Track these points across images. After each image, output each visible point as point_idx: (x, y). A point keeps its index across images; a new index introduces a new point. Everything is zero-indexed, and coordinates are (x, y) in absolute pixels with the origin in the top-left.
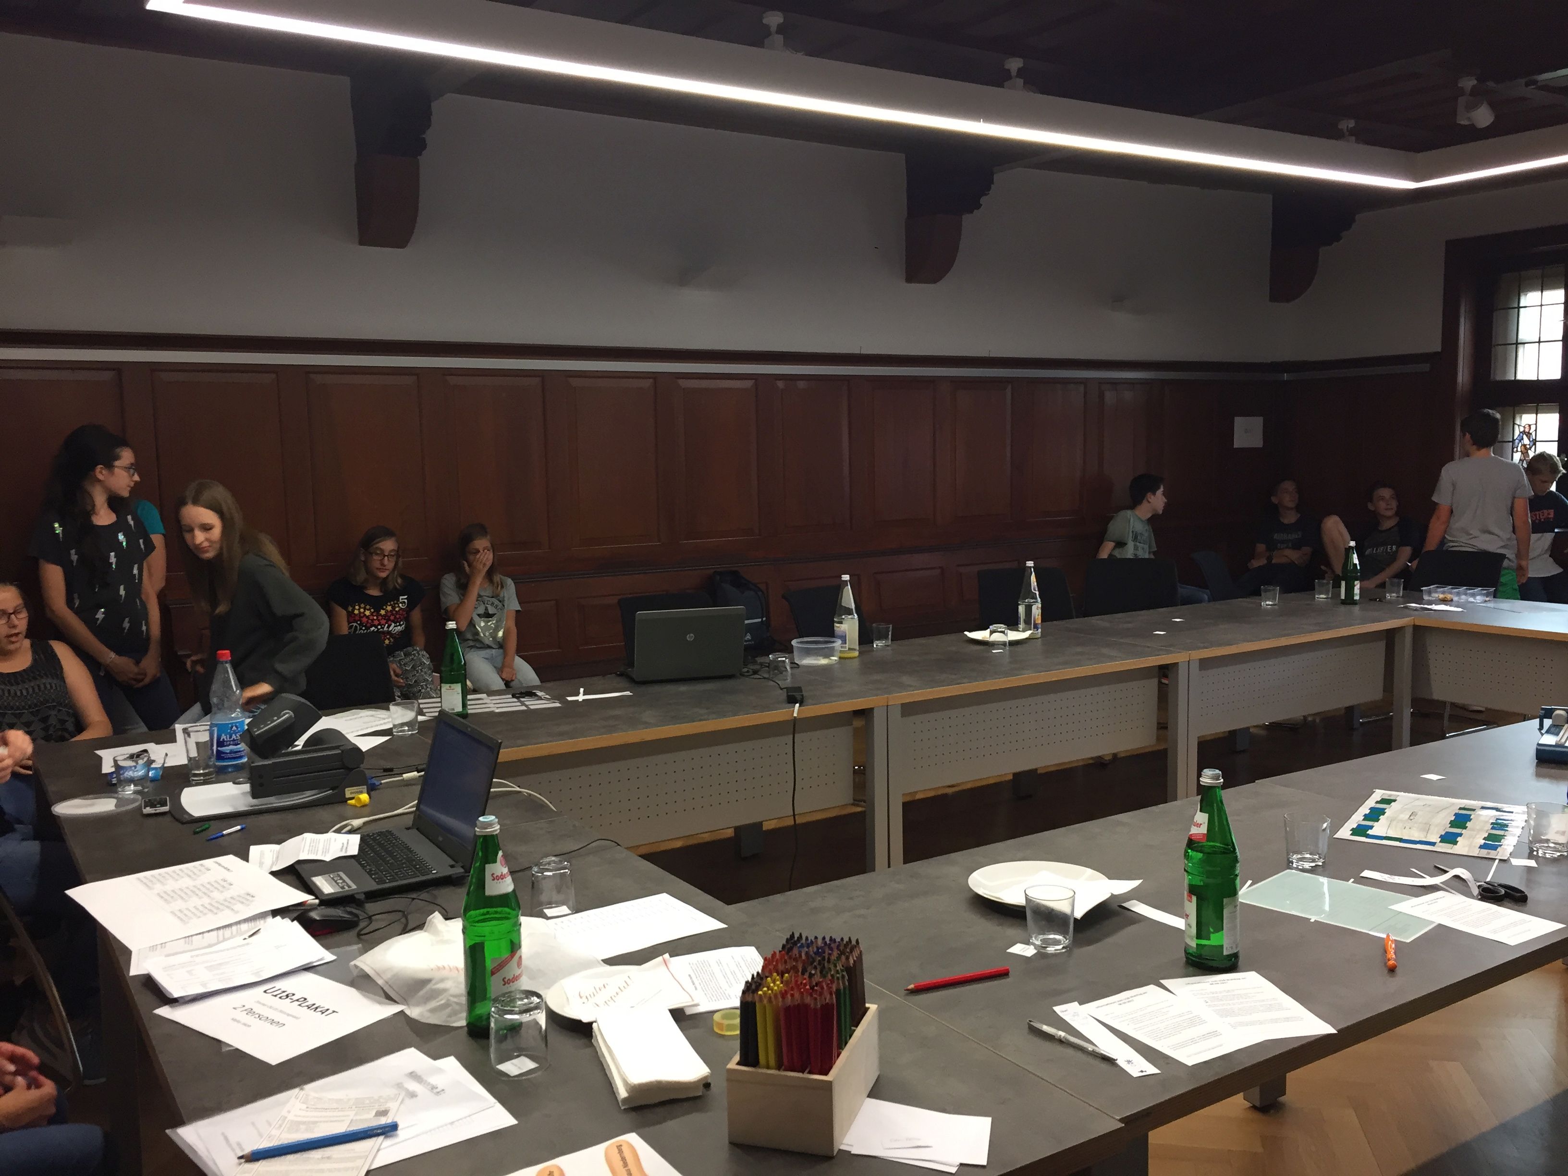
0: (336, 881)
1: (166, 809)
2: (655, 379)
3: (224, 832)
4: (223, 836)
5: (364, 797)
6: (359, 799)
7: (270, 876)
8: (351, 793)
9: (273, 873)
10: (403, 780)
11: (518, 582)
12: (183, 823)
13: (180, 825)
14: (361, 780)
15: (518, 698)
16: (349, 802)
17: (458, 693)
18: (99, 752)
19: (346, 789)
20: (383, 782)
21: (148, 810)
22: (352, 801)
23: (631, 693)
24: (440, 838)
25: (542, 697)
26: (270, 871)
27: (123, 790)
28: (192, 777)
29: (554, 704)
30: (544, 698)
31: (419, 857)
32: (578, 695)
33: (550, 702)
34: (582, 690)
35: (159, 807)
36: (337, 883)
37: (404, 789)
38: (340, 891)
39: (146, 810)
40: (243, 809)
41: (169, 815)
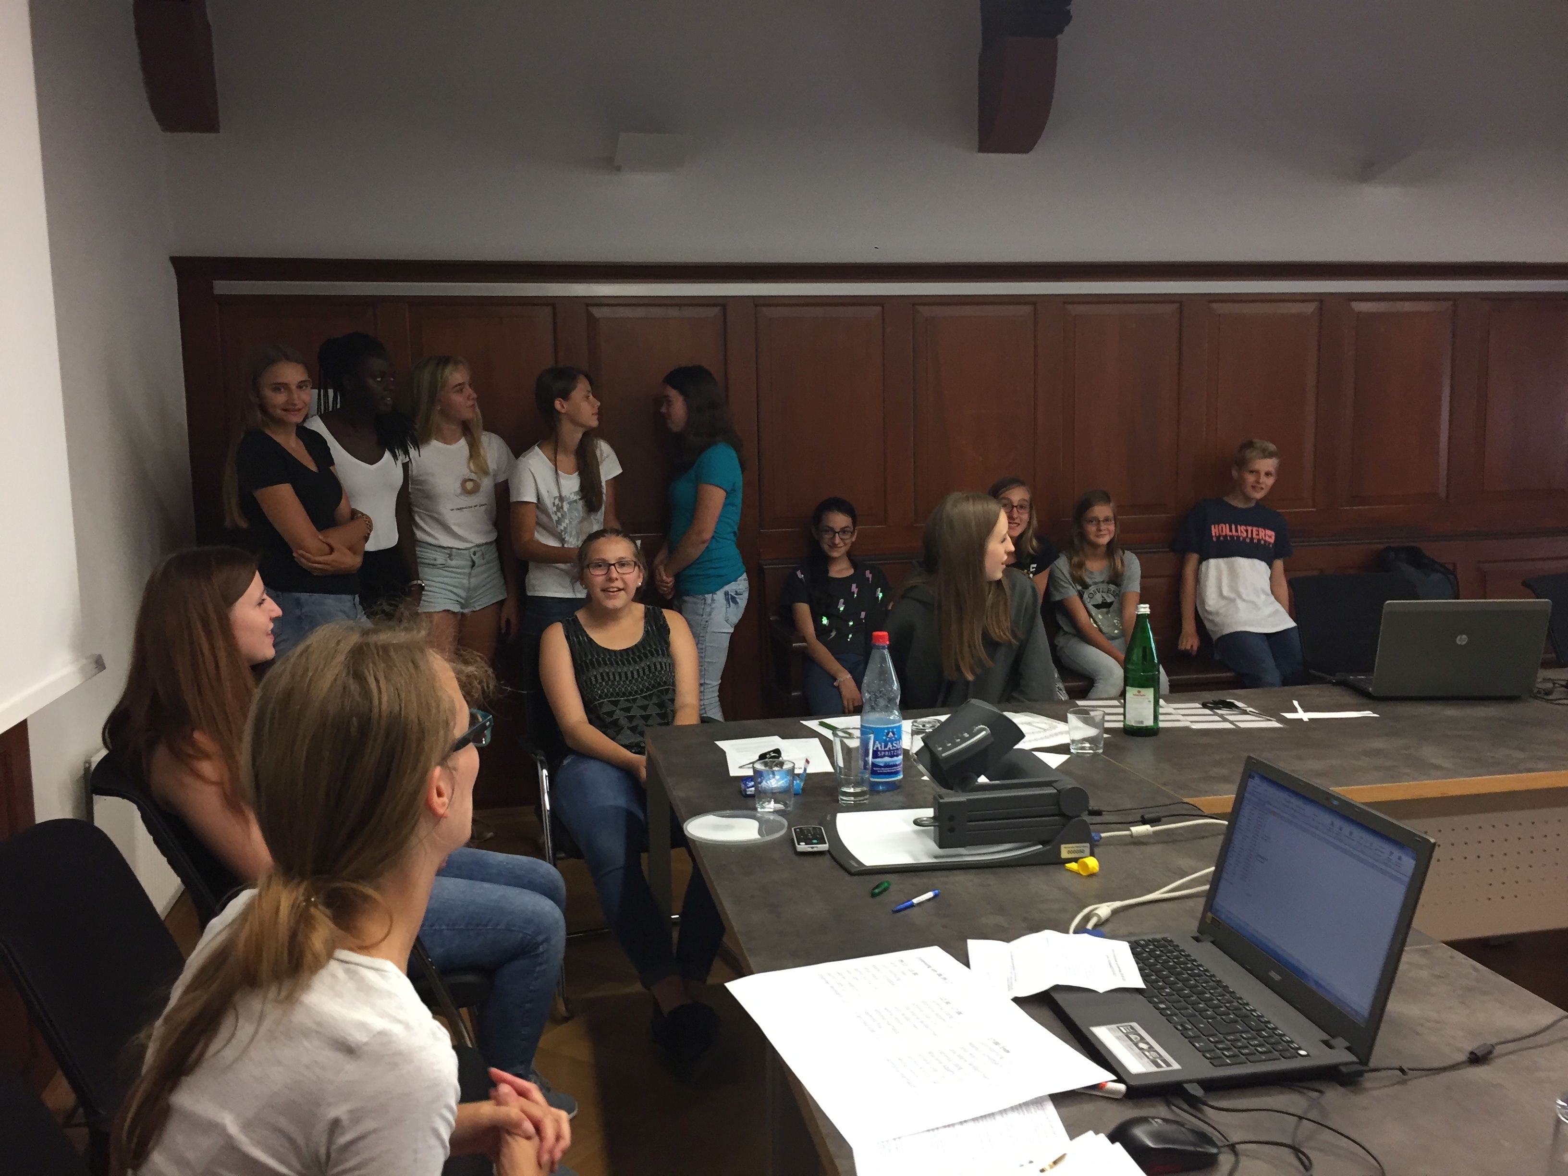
0: (1136, 1045)
1: (824, 847)
2: (1321, 301)
3: (915, 901)
4: (912, 905)
5: (1092, 863)
6: (1085, 866)
7: (1014, 1006)
8: (1069, 852)
9: (1016, 1000)
10: (1131, 836)
11: (1141, 553)
12: (850, 872)
13: (848, 878)
14: (1084, 835)
15: (1211, 709)
16: (1068, 865)
17: (1150, 701)
18: (721, 744)
19: (1063, 846)
20: (1103, 835)
21: (802, 847)
22: (1073, 866)
23: (1374, 713)
24: (1273, 974)
25: (1246, 710)
26: (1012, 997)
27: (763, 808)
28: (843, 796)
29: (1270, 722)
30: (1250, 711)
31: (1255, 1011)
32: (1295, 710)
33: (1262, 719)
34: (1296, 703)
35: (815, 841)
36: (1141, 1049)
37: (1134, 849)
38: (1154, 1069)
39: (799, 844)
40: (926, 860)
41: (828, 856)
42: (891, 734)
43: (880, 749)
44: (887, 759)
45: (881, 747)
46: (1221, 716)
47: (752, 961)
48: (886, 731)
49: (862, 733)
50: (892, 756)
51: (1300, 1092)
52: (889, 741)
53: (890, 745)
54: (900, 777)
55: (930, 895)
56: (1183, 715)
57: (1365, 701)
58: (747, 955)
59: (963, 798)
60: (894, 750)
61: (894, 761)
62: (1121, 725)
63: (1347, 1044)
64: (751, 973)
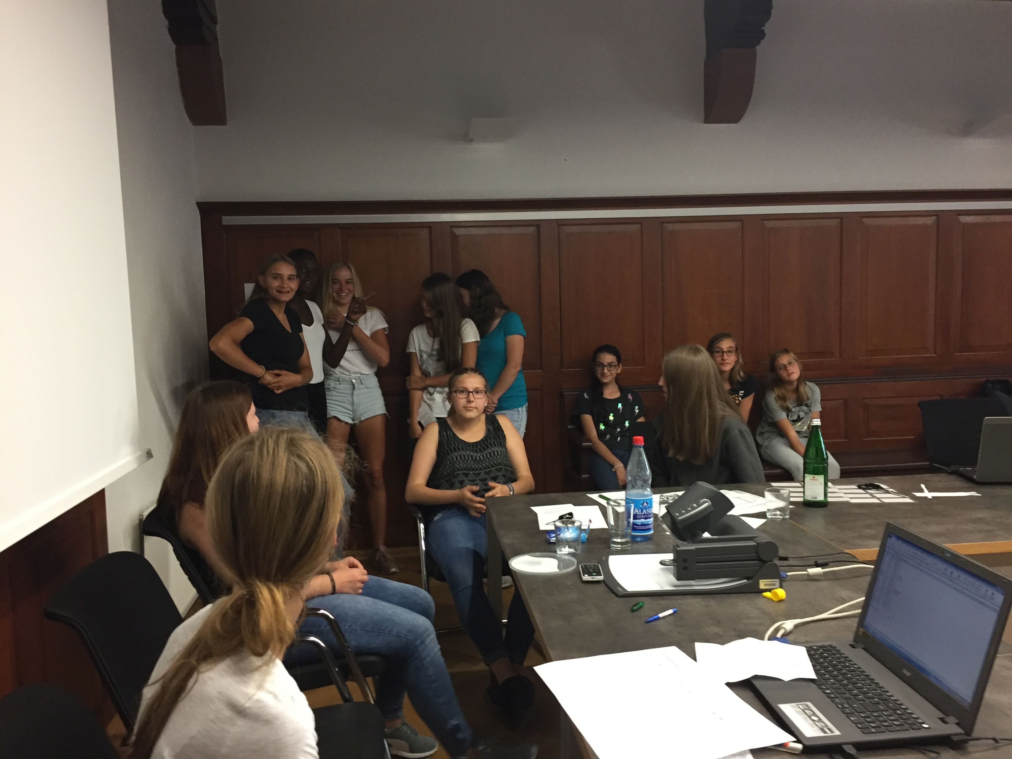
0: (810, 717)
1: (601, 578)
3: (661, 615)
4: (659, 618)
5: (781, 593)
6: (776, 595)
7: (728, 688)
8: (765, 585)
9: (729, 685)
10: (808, 575)
12: (617, 595)
13: (616, 599)
14: (774, 574)
15: (863, 489)
16: (764, 594)
17: (821, 484)
18: (535, 509)
19: (761, 581)
20: (789, 574)
21: (586, 578)
22: (767, 594)
23: (978, 493)
24: (905, 671)
25: (888, 491)
26: (726, 682)
27: (561, 551)
28: (613, 544)
29: (906, 499)
30: (891, 491)
31: (892, 696)
32: (922, 491)
33: (899, 497)
34: (923, 486)
35: (594, 574)
36: (813, 720)
37: (810, 584)
38: (822, 734)
39: (584, 576)
40: (668, 588)
41: (603, 584)
42: (645, 504)
43: (638, 513)
44: (643, 520)
45: (639, 512)
46: (871, 494)
47: (552, 653)
48: (642, 502)
49: (627, 503)
50: (646, 518)
51: (924, 754)
52: (644, 508)
53: (645, 511)
54: (652, 532)
55: (670, 611)
56: (845, 493)
57: (971, 485)
58: (549, 650)
59: (692, 547)
60: (647, 514)
61: (648, 522)
62: (801, 500)
63: (957, 721)
64: (552, 661)
